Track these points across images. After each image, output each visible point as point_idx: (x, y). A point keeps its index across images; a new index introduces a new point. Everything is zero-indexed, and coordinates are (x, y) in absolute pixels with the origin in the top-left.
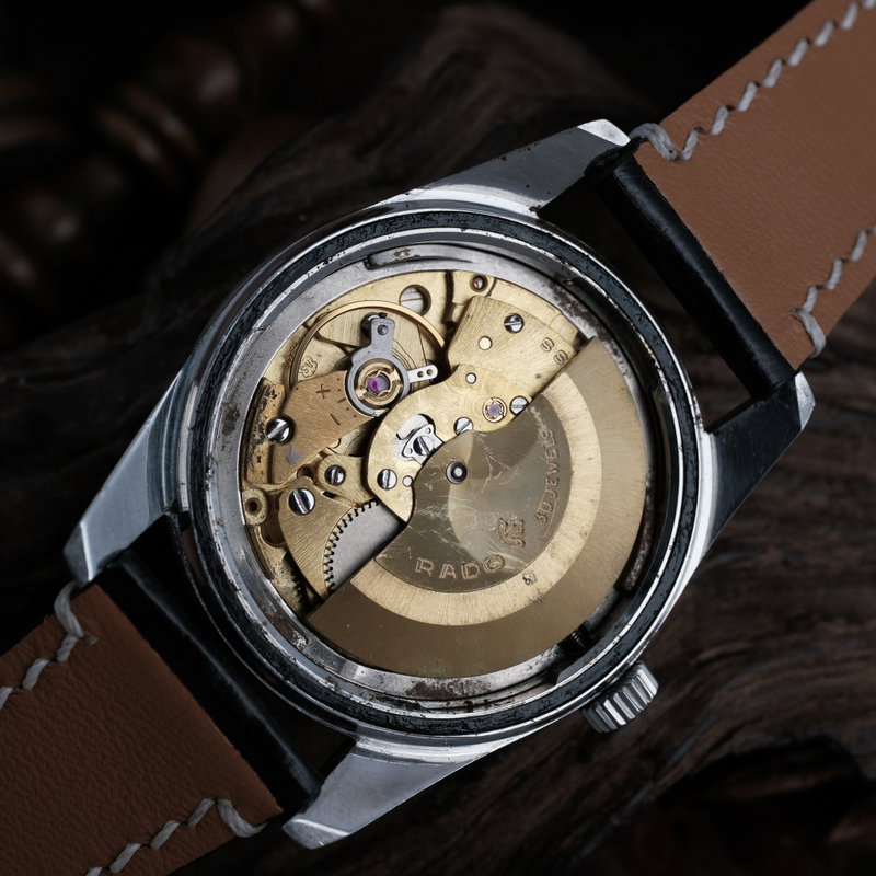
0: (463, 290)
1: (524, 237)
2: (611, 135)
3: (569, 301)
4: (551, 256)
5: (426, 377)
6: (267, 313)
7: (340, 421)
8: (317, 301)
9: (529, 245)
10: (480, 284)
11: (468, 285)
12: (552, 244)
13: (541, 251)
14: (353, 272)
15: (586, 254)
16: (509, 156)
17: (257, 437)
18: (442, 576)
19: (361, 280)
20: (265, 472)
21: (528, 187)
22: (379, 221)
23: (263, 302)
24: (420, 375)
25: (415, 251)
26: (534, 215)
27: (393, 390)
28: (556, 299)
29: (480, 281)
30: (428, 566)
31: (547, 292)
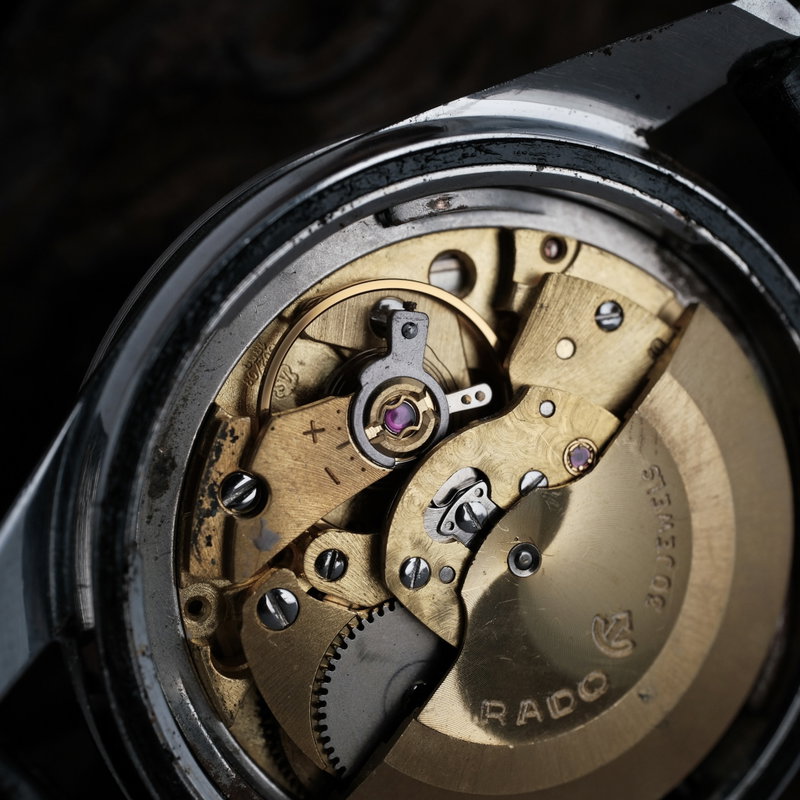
0: (529, 260)
1: (632, 180)
2: (782, 18)
3: (681, 274)
4: (670, 209)
5: (475, 404)
6: (226, 307)
7: (340, 478)
8: (301, 277)
9: (638, 194)
10: (554, 250)
11: (537, 253)
12: (674, 192)
13: (656, 202)
14: (358, 232)
15: (723, 207)
16: (615, 47)
17: (206, 505)
18: (521, 722)
19: (371, 243)
20: (217, 560)
21: (638, 97)
22: (411, 154)
23: (220, 288)
24: (464, 400)
25: (461, 198)
26: (641, 142)
27: (424, 427)
28: (663, 271)
29: (556, 247)
30: (497, 710)
31: (649, 260)
